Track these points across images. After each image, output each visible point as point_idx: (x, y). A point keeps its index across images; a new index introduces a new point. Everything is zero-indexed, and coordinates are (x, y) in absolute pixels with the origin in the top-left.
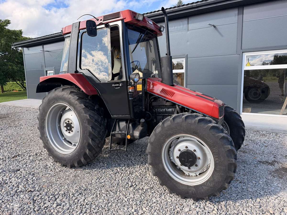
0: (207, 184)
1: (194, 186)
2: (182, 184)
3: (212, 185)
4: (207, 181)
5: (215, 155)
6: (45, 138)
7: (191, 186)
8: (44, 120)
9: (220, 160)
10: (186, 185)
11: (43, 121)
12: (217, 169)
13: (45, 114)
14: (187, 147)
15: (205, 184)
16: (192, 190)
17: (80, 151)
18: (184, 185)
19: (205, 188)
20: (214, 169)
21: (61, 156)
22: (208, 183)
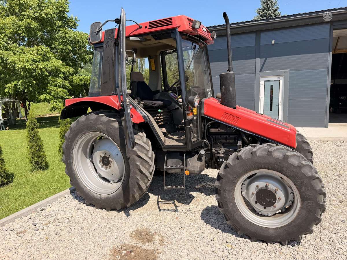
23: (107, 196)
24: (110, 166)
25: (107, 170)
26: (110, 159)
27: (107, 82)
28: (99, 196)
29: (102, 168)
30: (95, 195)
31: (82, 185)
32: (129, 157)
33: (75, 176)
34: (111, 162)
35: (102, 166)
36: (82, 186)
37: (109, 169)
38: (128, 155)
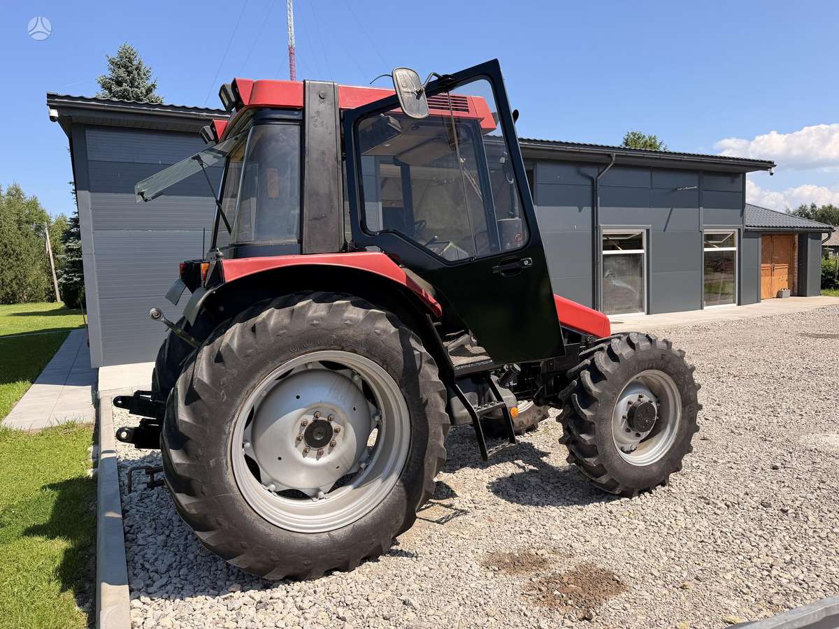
23: (352, 526)
24: (332, 446)
25: (324, 460)
26: (334, 425)
27: (322, 218)
28: (325, 536)
29: (304, 457)
30: (313, 538)
31: (262, 527)
32: (427, 401)
33: (234, 505)
34: (337, 431)
35: (305, 453)
36: (261, 530)
37: (329, 453)
38: (424, 396)
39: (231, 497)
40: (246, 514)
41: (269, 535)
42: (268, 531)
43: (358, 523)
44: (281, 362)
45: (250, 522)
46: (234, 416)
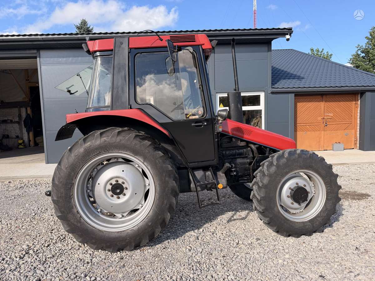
0: (320, 214)
1: (309, 220)
2: (297, 222)
3: (325, 214)
4: (320, 212)
5: (327, 185)
6: (74, 214)
7: (306, 222)
8: (73, 185)
9: (331, 189)
10: (301, 222)
11: (70, 186)
12: (329, 198)
13: (75, 174)
14: (297, 184)
15: (319, 215)
16: (308, 225)
17: (156, 219)
18: (299, 222)
19: (319, 219)
20: (327, 198)
21: (113, 235)
22: (322, 213)
26: (110, 187)
34: (111, 184)
39: (156, 208)
40: (158, 198)
41: (159, 184)
42: (158, 186)
43: (132, 155)
44: (103, 232)
45: (159, 194)
46: (131, 230)
